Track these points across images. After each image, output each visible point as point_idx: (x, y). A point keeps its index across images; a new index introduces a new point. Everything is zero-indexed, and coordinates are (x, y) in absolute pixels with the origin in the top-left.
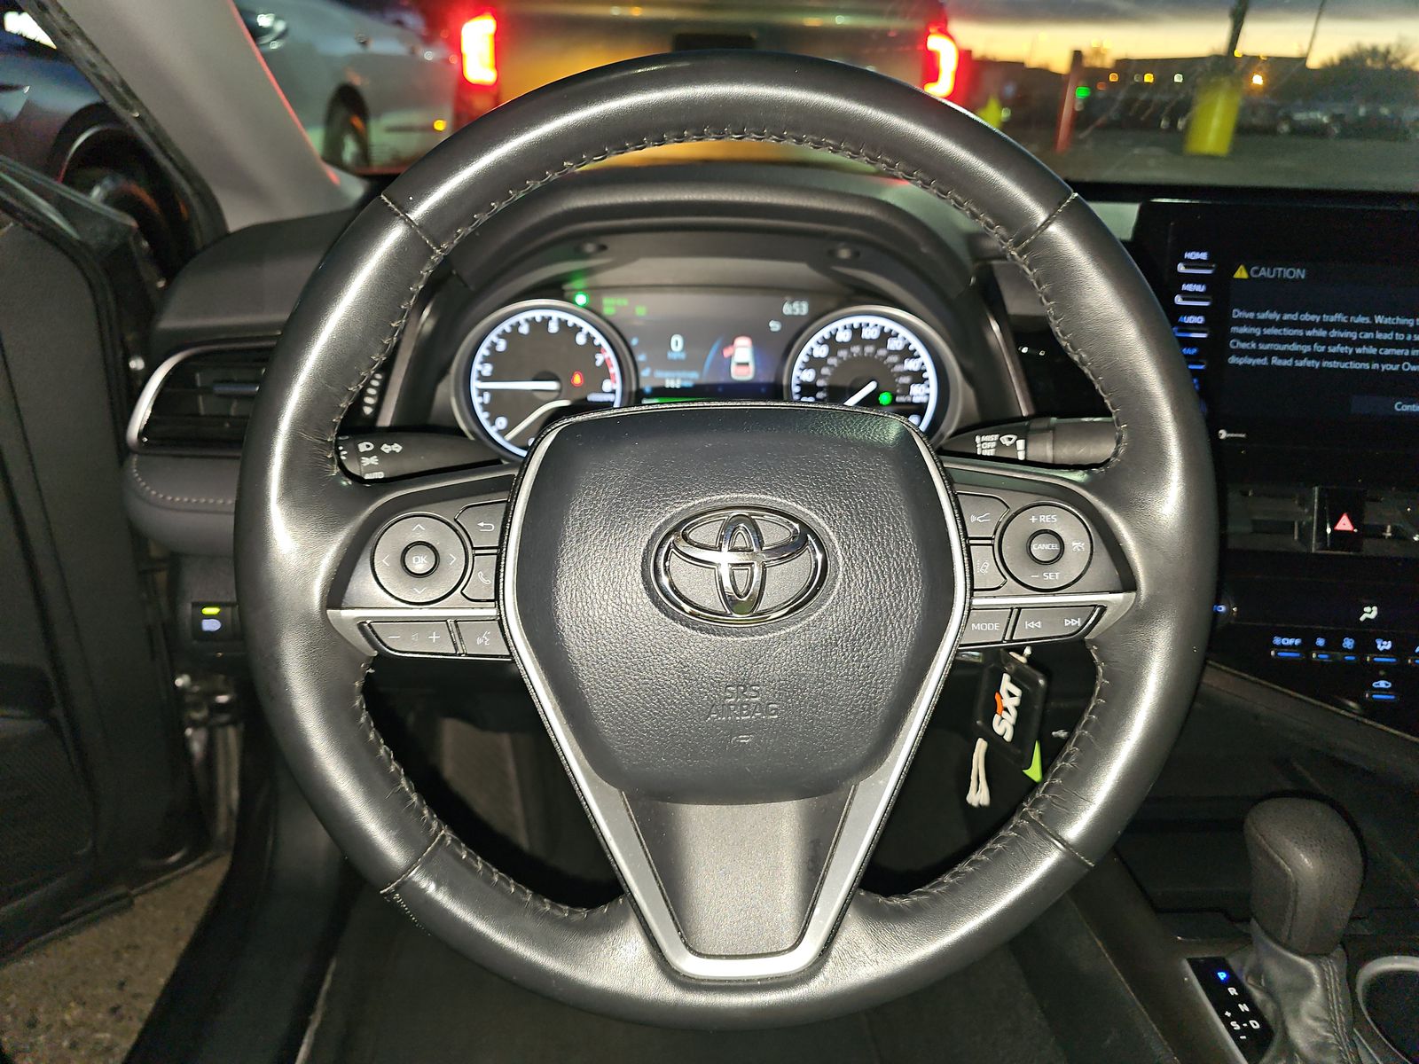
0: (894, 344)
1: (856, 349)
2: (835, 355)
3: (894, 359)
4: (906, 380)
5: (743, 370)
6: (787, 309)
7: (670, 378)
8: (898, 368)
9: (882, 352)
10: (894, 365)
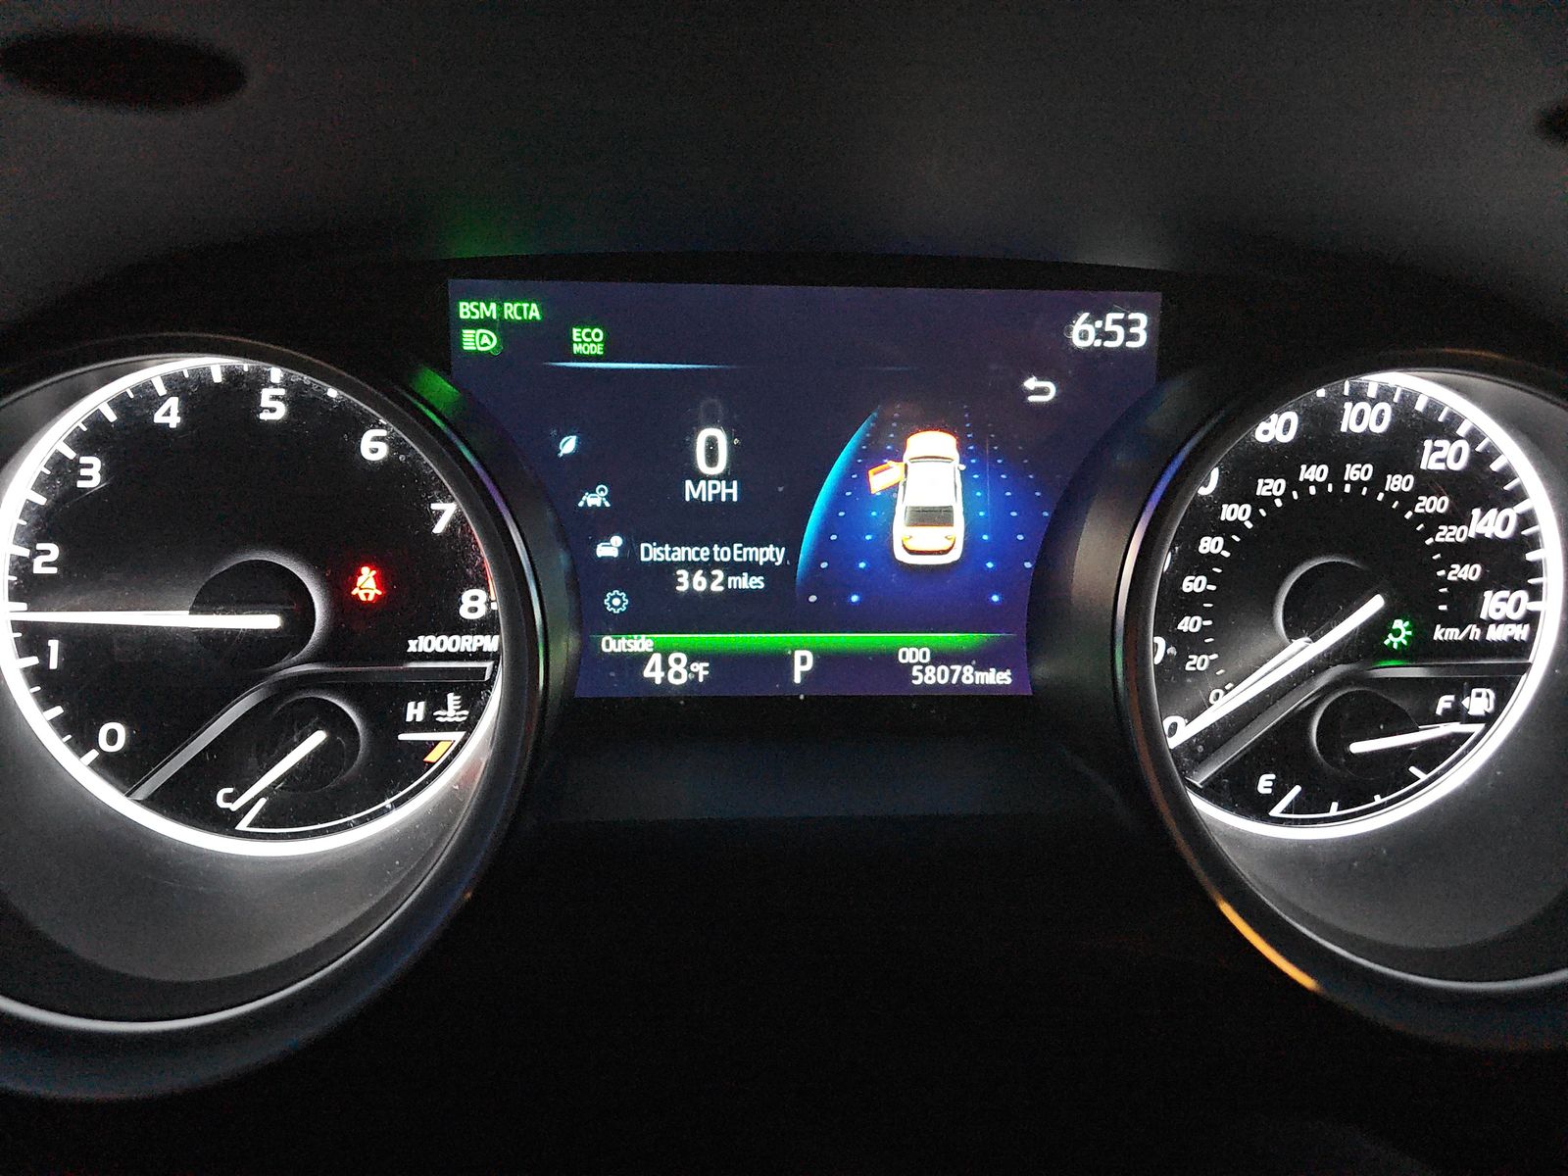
0: (1441, 456)
1: (1314, 473)
2: (1246, 495)
3: (1435, 504)
4: (1469, 572)
5: (931, 538)
6: (1083, 332)
7: (691, 567)
8: (1447, 534)
9: (1397, 483)
10: (1434, 521)
